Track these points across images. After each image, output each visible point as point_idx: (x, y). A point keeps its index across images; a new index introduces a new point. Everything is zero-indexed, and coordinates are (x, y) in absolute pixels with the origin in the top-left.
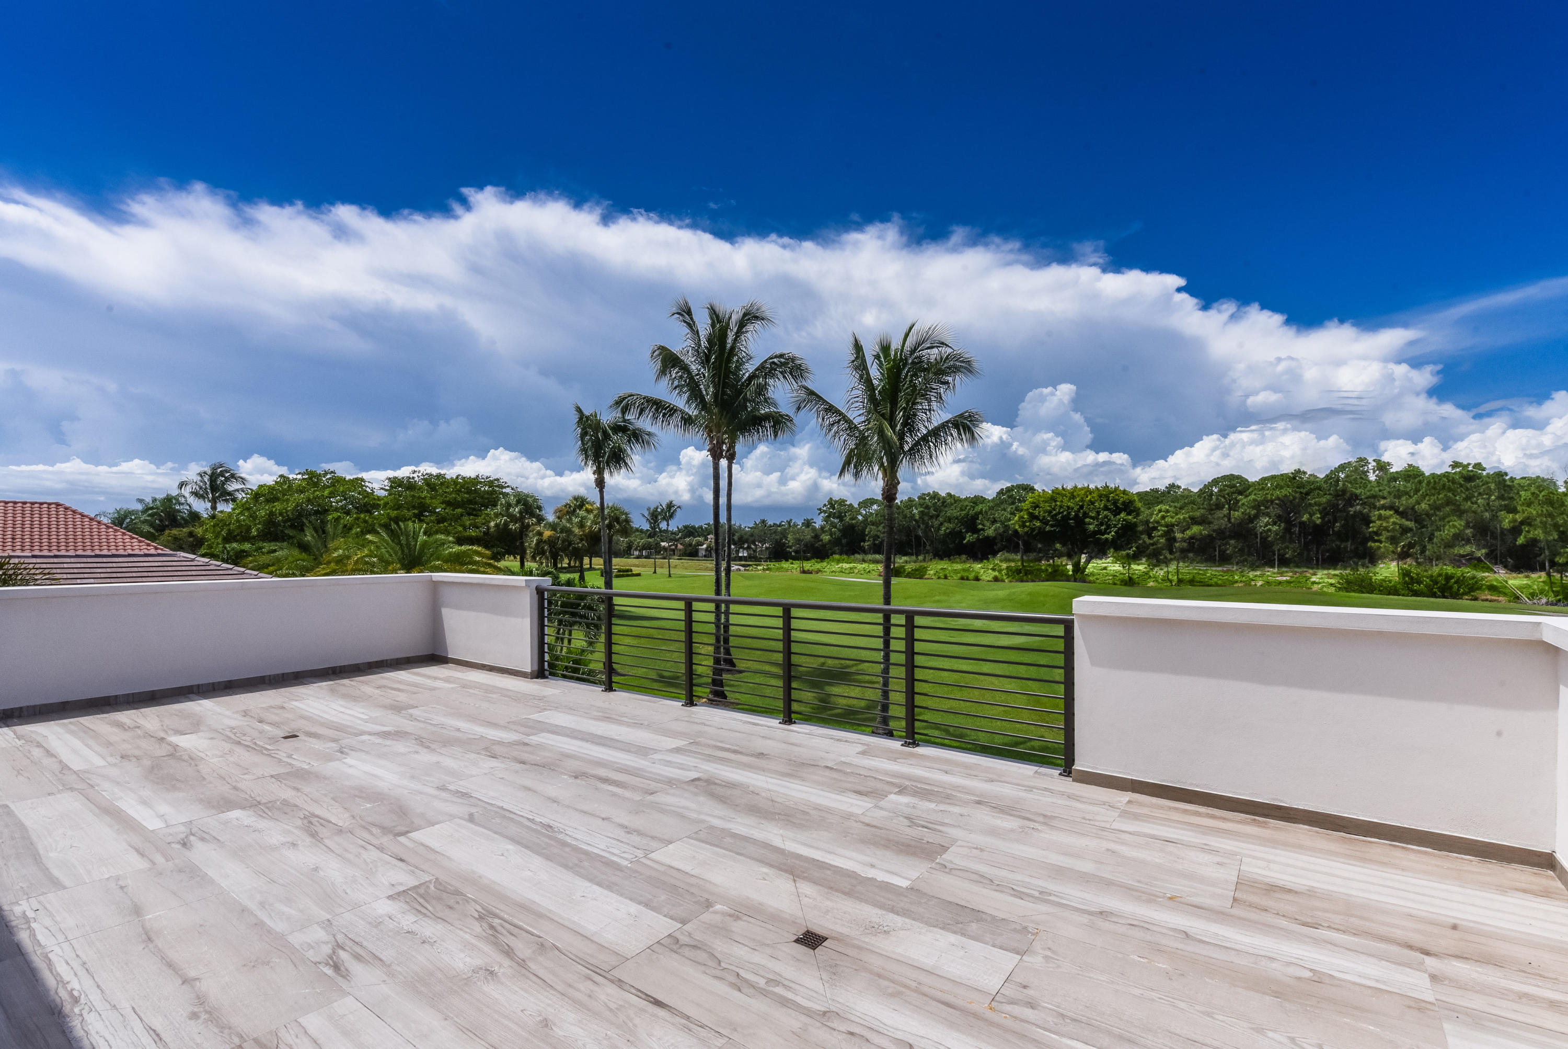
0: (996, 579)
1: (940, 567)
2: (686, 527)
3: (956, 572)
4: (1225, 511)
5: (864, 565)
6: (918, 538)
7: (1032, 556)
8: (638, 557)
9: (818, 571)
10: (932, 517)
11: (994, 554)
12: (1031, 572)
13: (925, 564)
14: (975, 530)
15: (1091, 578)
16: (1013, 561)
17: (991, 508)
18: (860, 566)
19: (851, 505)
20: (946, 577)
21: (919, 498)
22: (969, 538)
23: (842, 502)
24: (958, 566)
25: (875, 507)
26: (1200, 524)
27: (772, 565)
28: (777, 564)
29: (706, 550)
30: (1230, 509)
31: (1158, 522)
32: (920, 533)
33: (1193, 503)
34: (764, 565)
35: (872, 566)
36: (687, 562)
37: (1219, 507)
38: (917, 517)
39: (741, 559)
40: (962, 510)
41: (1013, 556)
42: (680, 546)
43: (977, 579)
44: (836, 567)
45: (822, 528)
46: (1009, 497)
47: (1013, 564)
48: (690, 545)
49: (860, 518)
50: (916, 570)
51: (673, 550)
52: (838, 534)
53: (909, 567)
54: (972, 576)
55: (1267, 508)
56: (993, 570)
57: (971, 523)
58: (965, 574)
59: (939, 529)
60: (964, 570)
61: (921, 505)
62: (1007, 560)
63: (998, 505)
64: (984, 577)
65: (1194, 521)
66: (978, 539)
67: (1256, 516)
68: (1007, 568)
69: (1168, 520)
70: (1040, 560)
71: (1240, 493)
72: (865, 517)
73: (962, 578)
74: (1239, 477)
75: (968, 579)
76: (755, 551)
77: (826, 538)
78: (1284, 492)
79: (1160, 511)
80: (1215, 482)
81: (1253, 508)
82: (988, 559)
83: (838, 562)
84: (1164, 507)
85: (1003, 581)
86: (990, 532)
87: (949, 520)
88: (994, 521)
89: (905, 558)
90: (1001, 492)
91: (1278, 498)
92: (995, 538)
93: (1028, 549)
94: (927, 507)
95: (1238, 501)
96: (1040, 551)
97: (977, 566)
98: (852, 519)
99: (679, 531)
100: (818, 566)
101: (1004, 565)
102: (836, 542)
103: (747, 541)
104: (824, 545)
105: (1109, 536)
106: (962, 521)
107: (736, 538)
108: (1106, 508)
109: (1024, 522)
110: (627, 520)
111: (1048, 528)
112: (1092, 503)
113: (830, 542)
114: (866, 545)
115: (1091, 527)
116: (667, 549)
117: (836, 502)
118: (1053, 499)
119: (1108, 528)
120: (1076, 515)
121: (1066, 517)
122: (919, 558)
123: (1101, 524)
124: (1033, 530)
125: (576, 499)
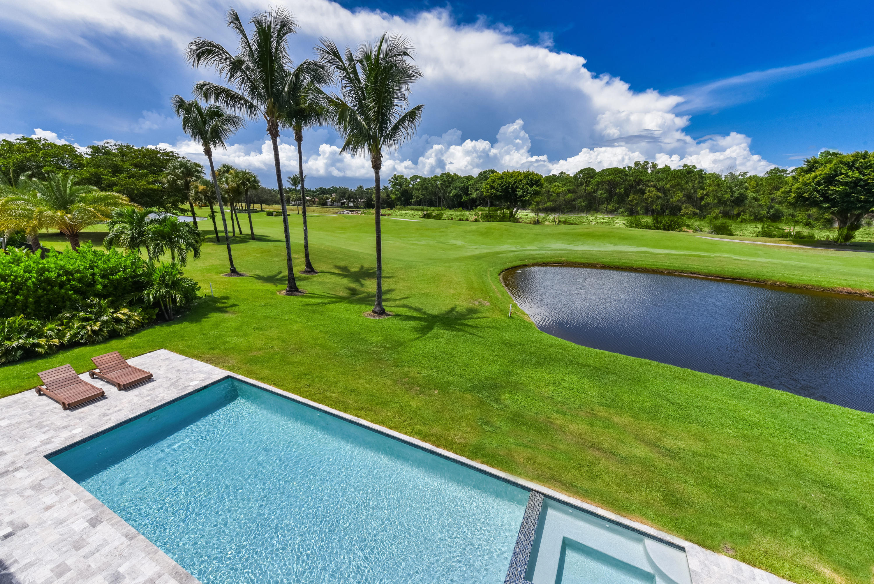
0: (476, 220)
1: (449, 213)
2: (321, 189)
3: (457, 216)
4: (584, 187)
5: (413, 212)
6: (439, 198)
7: (493, 208)
8: (294, 205)
9: (389, 215)
10: (447, 187)
11: (476, 207)
12: (493, 217)
13: (442, 212)
14: (468, 194)
15: (520, 220)
16: (485, 210)
17: (475, 182)
18: (410, 212)
19: (406, 179)
20: (452, 219)
21: (441, 176)
22: (465, 198)
23: (401, 177)
24: (458, 213)
25: (418, 180)
26: (572, 193)
27: (366, 211)
28: (368, 210)
29: (331, 202)
30: (586, 186)
31: (553, 192)
32: (441, 195)
33: (570, 182)
34: (362, 211)
35: (416, 212)
36: (321, 209)
37: (582, 184)
38: (439, 186)
39: (350, 207)
40: (462, 183)
41: (484, 208)
42: (317, 200)
43: (467, 220)
44: (398, 212)
45: (391, 191)
46: (485, 176)
47: (484, 212)
48: (322, 199)
49: (411, 186)
50: (438, 215)
51: (313, 202)
52: (400, 195)
53: (434, 213)
54: (464, 219)
55: (603, 185)
56: (475, 215)
57: (466, 191)
58: (462, 217)
59: (450, 193)
60: (461, 215)
61: (441, 180)
62: (481, 210)
63: (478, 181)
64: (470, 219)
65: (569, 191)
66: (469, 199)
67: (597, 189)
68: (482, 214)
69: (558, 190)
70: (497, 210)
71: (592, 178)
72: (413, 185)
73: (460, 220)
74: (592, 169)
75: (463, 220)
76: (357, 203)
77: (393, 197)
78: (611, 177)
79: (555, 186)
80: (581, 171)
81: (596, 185)
82: (473, 209)
83: (400, 209)
84: (557, 183)
85: (479, 221)
86: (474, 195)
87: (456, 188)
88: (477, 190)
89: (432, 208)
90: (481, 174)
91: (608, 180)
92: (476, 199)
93: (492, 205)
94: (445, 181)
95: (590, 182)
96: (498, 205)
97: (468, 213)
98: (406, 186)
99: (317, 191)
100: (389, 212)
101: (480, 213)
102: (398, 199)
103: (352, 198)
104: (392, 201)
105: (527, 198)
106: (461, 189)
107: (347, 196)
108: (527, 183)
109: (488, 190)
110: (255, 181)
111: (499, 193)
112: (521, 181)
113: (395, 199)
114: (413, 201)
115: (519, 193)
116: (310, 201)
117: (398, 176)
118: (502, 178)
119: (527, 194)
120: (512, 187)
121: (508, 188)
122: (440, 208)
123: (524, 192)
124: (492, 194)
125: (224, 166)
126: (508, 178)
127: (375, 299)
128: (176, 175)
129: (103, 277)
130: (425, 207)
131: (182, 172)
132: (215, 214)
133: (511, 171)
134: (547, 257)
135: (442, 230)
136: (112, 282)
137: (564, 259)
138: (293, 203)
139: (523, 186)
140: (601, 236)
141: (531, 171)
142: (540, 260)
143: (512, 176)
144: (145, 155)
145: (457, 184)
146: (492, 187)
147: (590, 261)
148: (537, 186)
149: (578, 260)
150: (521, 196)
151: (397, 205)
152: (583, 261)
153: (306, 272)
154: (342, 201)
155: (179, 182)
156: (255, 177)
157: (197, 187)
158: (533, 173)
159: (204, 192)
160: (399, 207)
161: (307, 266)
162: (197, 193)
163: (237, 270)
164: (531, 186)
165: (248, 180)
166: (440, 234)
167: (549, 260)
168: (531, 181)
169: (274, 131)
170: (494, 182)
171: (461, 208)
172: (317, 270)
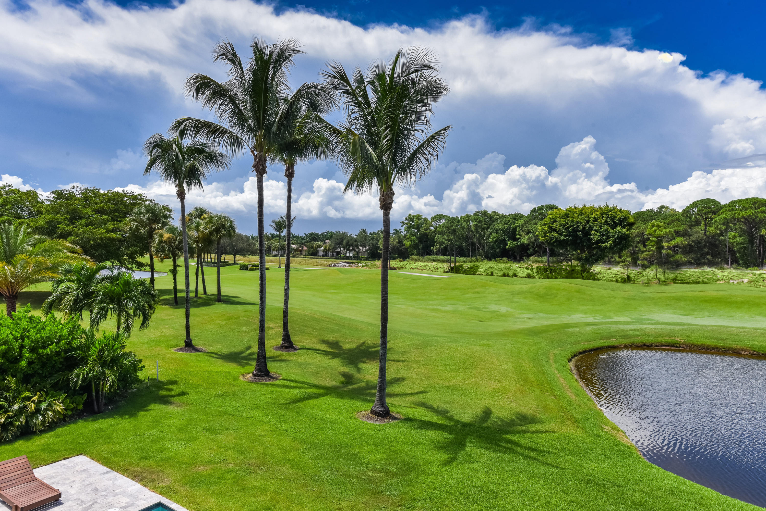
0: (529, 276)
1: (488, 266)
2: (311, 234)
3: (500, 269)
4: (702, 227)
5: (434, 264)
6: (473, 244)
7: (555, 259)
8: (275, 256)
9: (401, 268)
10: (483, 229)
11: (529, 256)
12: (555, 271)
13: (477, 263)
14: (515, 239)
15: (599, 276)
16: (542, 262)
17: (526, 222)
18: (431, 265)
19: (426, 219)
20: (492, 274)
21: (475, 214)
22: (510, 244)
23: (419, 217)
24: (502, 266)
25: (443, 221)
26: (683, 236)
27: (369, 263)
28: (373, 262)
29: (323, 251)
30: (706, 225)
31: (650, 234)
32: (475, 240)
33: (678, 220)
34: (363, 262)
35: (440, 265)
36: (309, 260)
37: (698, 223)
38: (473, 229)
39: (348, 258)
40: (506, 224)
41: (540, 259)
42: (305, 248)
43: (515, 275)
44: (414, 265)
45: (405, 236)
46: (540, 214)
47: (541, 265)
48: (313, 247)
49: (432, 228)
50: (471, 268)
51: (301, 251)
52: (416, 241)
53: (466, 266)
54: (511, 273)
55: (735, 224)
56: (527, 268)
57: (512, 235)
58: (506, 272)
59: (489, 237)
60: (506, 269)
61: (476, 220)
62: (537, 262)
63: (531, 220)
64: (520, 274)
65: (678, 233)
66: (517, 246)
67: (726, 230)
68: (537, 267)
69: (658, 232)
70: (561, 262)
71: (714, 213)
72: (436, 228)
73: (504, 275)
74: (713, 201)
75: (508, 276)
76: (358, 253)
77: (407, 243)
78: (749, 212)
79: (653, 226)
80: (695, 204)
81: (724, 224)
82: (523, 260)
83: (416, 260)
84: (656, 223)
85: (534, 277)
86: (525, 240)
87: (497, 231)
88: (529, 232)
89: (462, 259)
90: (534, 211)
91: (743, 217)
92: (528, 245)
93: (553, 254)
94: (480, 222)
95: (712, 219)
96: (562, 255)
97: (515, 266)
98: (426, 229)
99: (307, 237)
100: (401, 264)
101: (535, 265)
102: (415, 246)
103: (352, 245)
104: (406, 249)
105: (608, 245)
106: (505, 232)
107: (344, 243)
108: (606, 223)
109: (545, 233)
110: (232, 227)
111: (562, 238)
112: (596, 219)
113: (410, 246)
114: (435, 249)
115: (595, 237)
116: (296, 250)
117: (414, 216)
118: (566, 215)
119: (608, 237)
120: (584, 228)
121: (575, 230)
122: (473, 259)
123: (603, 235)
124: (552, 239)
125: (197, 209)
126: (576, 215)
127: (375, 391)
128: (141, 221)
129: (33, 350)
130: (453, 258)
131: (148, 219)
132: (178, 268)
133: (580, 206)
134: (649, 335)
135: (477, 290)
136: (40, 357)
137: (679, 339)
138: (274, 253)
139: (601, 227)
140: (742, 303)
141: (611, 205)
142: (636, 340)
143: (581, 213)
144: (109, 200)
145: (501, 226)
146: (552, 229)
147: (729, 344)
148: (624, 227)
149: (707, 342)
150: (598, 242)
151: (413, 254)
152: (713, 343)
153: (282, 347)
154: (339, 250)
155: (142, 230)
156: (231, 222)
157: (161, 236)
158: (614, 208)
159: (170, 241)
160: (414, 257)
161: (284, 340)
162: (160, 242)
163: (194, 343)
164: (614, 226)
165: (223, 226)
166: (474, 295)
167: (652, 339)
168: (613, 220)
169: (261, 167)
170: (555, 221)
171: (505, 259)
172: (297, 345)
